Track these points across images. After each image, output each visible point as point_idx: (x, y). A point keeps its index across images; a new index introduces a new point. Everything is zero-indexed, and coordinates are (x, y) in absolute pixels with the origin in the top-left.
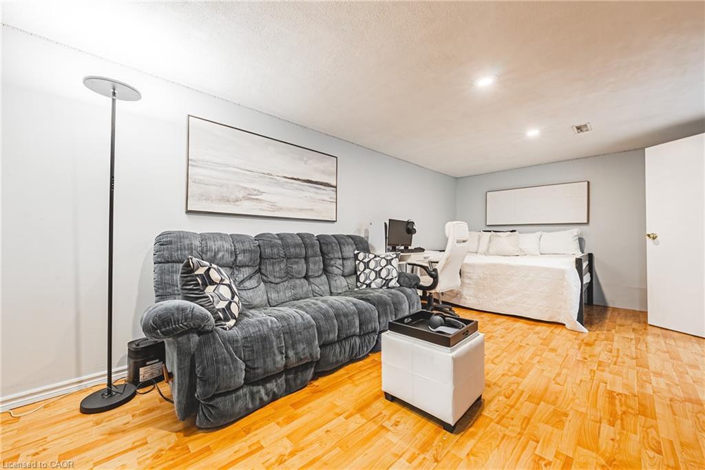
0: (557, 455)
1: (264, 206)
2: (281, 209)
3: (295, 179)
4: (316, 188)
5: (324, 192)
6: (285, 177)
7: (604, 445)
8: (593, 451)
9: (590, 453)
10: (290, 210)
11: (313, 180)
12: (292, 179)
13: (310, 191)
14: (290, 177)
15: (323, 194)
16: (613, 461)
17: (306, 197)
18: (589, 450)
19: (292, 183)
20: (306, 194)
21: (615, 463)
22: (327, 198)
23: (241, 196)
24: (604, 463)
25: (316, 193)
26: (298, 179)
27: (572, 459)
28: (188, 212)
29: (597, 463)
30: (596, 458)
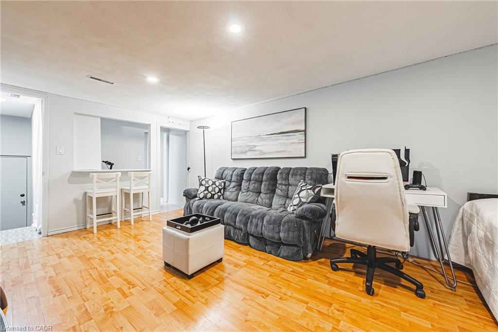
0: (131, 294)
1: (257, 153)
2: (265, 153)
3: (273, 134)
4: (288, 136)
5: (294, 137)
6: (267, 135)
7: (122, 319)
8: (122, 310)
9: (123, 308)
10: (270, 153)
11: (285, 131)
12: (271, 134)
13: (283, 139)
14: (270, 133)
15: (293, 139)
16: (111, 315)
17: (280, 143)
18: (124, 309)
19: (271, 137)
20: (281, 141)
21: (110, 315)
22: (296, 141)
23: (247, 150)
24: (114, 310)
25: (287, 139)
26: (275, 134)
27: (125, 298)
28: (233, 159)
29: (116, 306)
30: (118, 308)
